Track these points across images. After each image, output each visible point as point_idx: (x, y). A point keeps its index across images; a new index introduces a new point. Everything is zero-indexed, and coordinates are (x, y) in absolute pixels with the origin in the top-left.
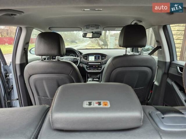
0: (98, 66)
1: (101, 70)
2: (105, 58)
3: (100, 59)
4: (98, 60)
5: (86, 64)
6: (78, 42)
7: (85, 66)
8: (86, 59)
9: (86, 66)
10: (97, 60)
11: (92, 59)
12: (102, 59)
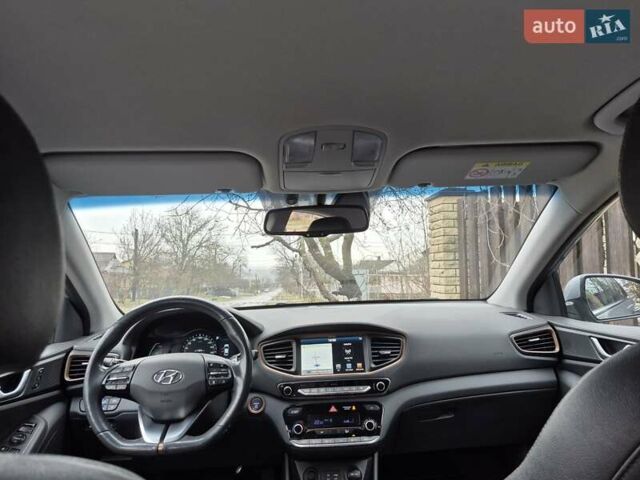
0: (360, 405)
1: (376, 432)
2: (395, 355)
3: (369, 363)
4: (354, 366)
5: (281, 396)
6: (237, 293)
7: (275, 409)
8: (285, 364)
9: (285, 405)
10: (349, 366)
11: (317, 359)
12: (380, 360)
